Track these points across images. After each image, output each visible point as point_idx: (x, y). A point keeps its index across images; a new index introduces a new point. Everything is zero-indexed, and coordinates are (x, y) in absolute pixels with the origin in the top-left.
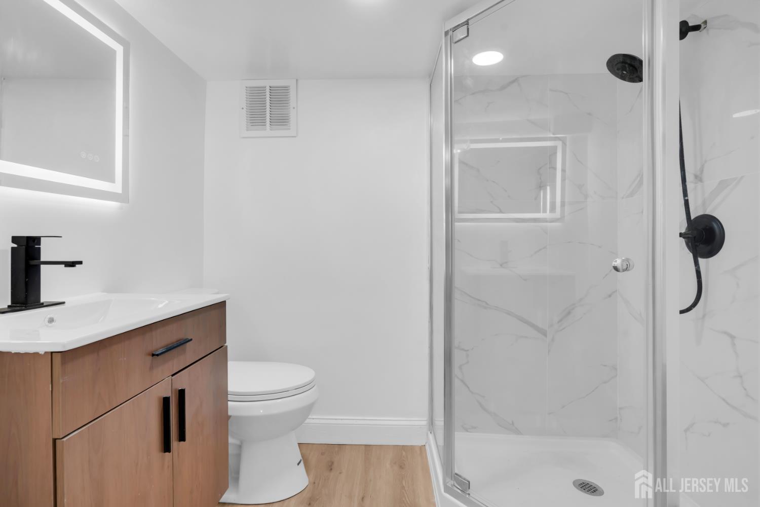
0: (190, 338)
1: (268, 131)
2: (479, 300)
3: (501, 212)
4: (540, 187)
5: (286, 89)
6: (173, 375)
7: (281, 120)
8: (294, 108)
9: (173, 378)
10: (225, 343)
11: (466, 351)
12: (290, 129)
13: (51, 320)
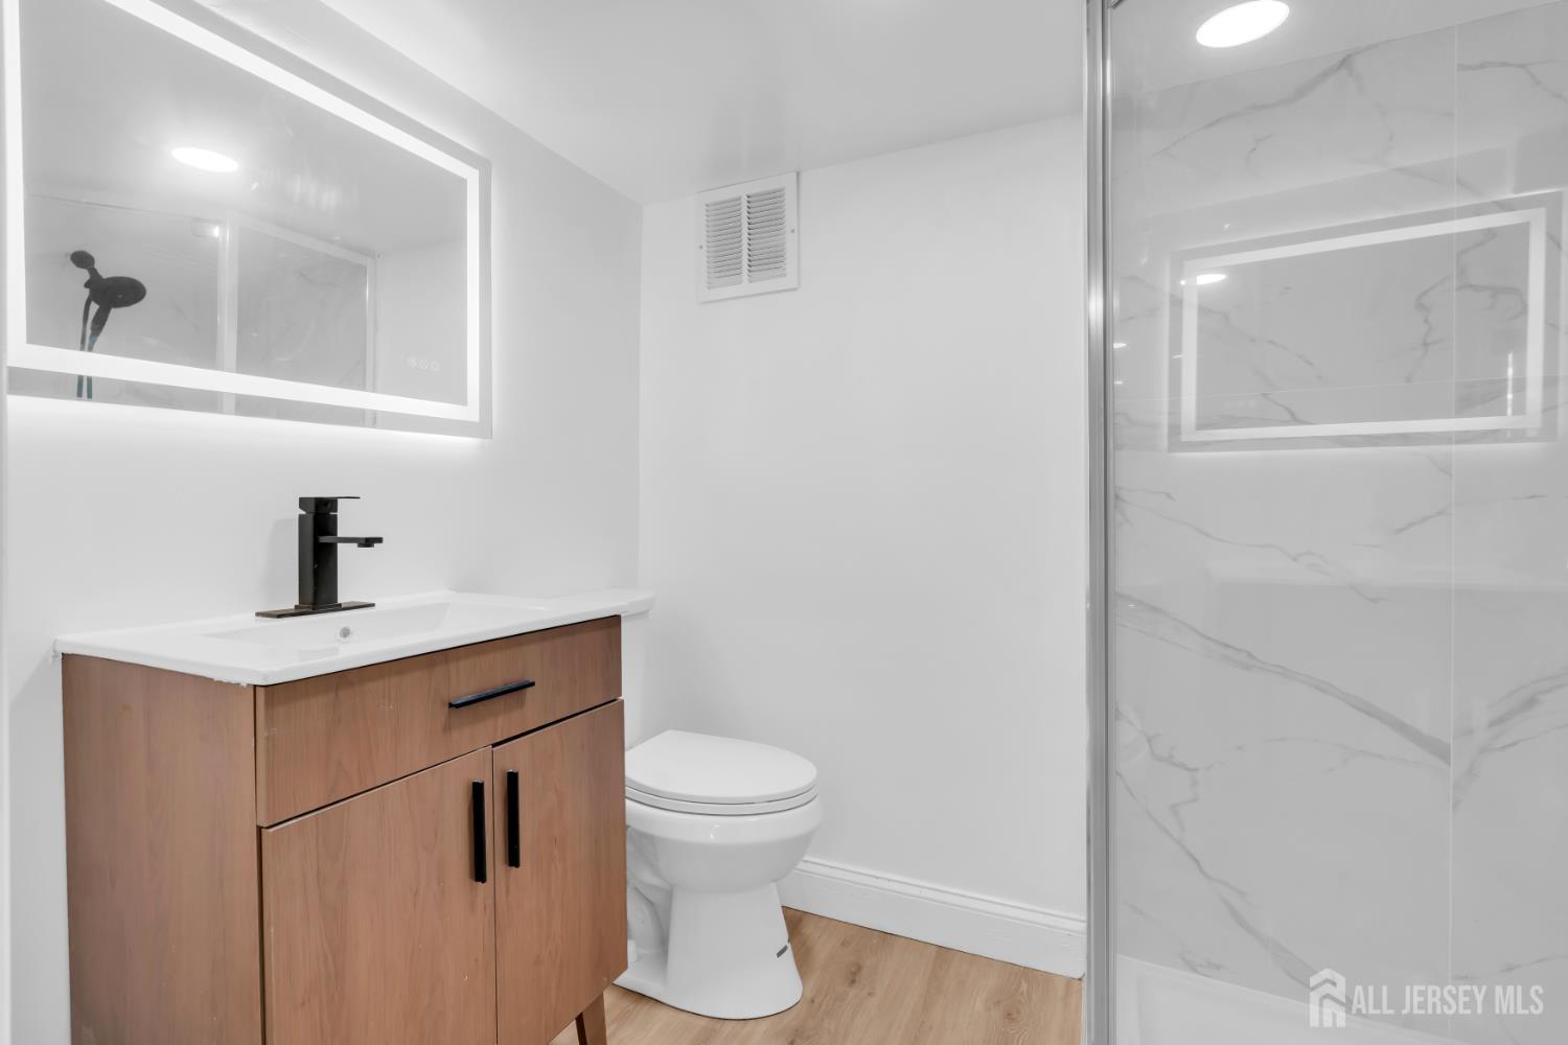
0: (531, 681)
1: (745, 286)
2: (1227, 646)
3: (1295, 420)
4: (1425, 344)
5: (776, 196)
6: (494, 745)
7: (768, 260)
8: (793, 231)
9: (495, 749)
10: (620, 695)
11: (1188, 769)
12: (785, 275)
13: (346, 633)
